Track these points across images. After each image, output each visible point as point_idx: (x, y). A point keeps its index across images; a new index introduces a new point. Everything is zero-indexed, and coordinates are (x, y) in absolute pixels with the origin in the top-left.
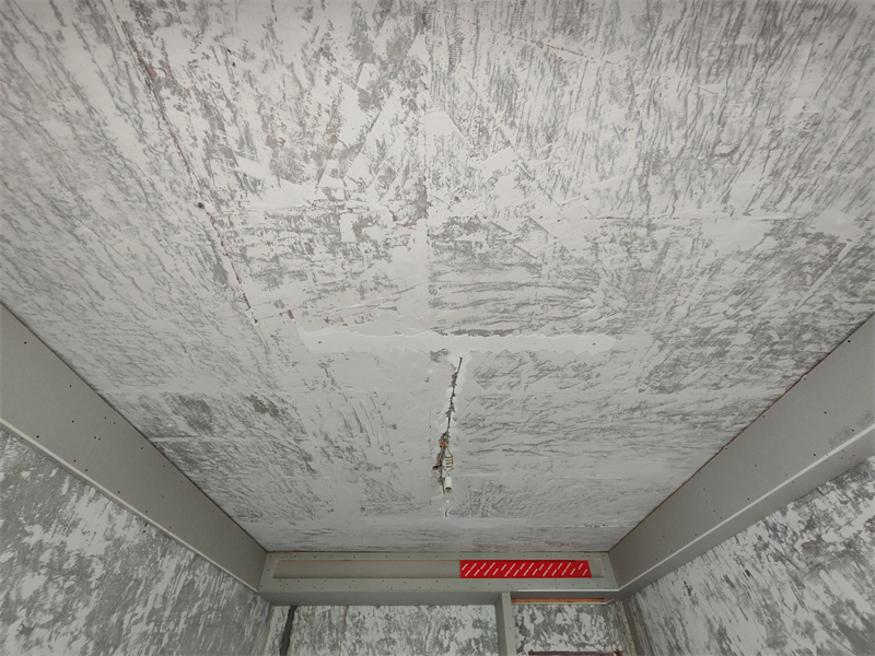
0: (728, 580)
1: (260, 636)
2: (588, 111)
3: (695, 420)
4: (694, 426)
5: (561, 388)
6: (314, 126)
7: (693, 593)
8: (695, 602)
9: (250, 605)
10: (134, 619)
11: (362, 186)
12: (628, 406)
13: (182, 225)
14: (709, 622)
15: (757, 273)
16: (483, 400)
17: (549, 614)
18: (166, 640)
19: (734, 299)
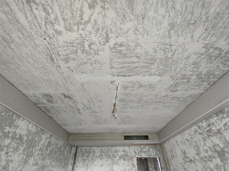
0: (187, 140)
1: (69, 154)
2: (155, 10)
3: (181, 99)
4: (180, 101)
5: (145, 91)
6: (76, 14)
7: (178, 143)
8: (178, 145)
9: (66, 147)
10: (36, 150)
11: (90, 33)
12: (163, 96)
13: (40, 45)
14: (182, 150)
15: (199, 59)
16: (125, 94)
17: (142, 148)
18: (44, 155)
19: (193, 66)
